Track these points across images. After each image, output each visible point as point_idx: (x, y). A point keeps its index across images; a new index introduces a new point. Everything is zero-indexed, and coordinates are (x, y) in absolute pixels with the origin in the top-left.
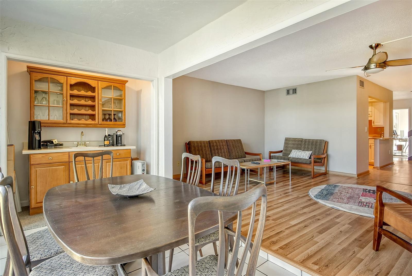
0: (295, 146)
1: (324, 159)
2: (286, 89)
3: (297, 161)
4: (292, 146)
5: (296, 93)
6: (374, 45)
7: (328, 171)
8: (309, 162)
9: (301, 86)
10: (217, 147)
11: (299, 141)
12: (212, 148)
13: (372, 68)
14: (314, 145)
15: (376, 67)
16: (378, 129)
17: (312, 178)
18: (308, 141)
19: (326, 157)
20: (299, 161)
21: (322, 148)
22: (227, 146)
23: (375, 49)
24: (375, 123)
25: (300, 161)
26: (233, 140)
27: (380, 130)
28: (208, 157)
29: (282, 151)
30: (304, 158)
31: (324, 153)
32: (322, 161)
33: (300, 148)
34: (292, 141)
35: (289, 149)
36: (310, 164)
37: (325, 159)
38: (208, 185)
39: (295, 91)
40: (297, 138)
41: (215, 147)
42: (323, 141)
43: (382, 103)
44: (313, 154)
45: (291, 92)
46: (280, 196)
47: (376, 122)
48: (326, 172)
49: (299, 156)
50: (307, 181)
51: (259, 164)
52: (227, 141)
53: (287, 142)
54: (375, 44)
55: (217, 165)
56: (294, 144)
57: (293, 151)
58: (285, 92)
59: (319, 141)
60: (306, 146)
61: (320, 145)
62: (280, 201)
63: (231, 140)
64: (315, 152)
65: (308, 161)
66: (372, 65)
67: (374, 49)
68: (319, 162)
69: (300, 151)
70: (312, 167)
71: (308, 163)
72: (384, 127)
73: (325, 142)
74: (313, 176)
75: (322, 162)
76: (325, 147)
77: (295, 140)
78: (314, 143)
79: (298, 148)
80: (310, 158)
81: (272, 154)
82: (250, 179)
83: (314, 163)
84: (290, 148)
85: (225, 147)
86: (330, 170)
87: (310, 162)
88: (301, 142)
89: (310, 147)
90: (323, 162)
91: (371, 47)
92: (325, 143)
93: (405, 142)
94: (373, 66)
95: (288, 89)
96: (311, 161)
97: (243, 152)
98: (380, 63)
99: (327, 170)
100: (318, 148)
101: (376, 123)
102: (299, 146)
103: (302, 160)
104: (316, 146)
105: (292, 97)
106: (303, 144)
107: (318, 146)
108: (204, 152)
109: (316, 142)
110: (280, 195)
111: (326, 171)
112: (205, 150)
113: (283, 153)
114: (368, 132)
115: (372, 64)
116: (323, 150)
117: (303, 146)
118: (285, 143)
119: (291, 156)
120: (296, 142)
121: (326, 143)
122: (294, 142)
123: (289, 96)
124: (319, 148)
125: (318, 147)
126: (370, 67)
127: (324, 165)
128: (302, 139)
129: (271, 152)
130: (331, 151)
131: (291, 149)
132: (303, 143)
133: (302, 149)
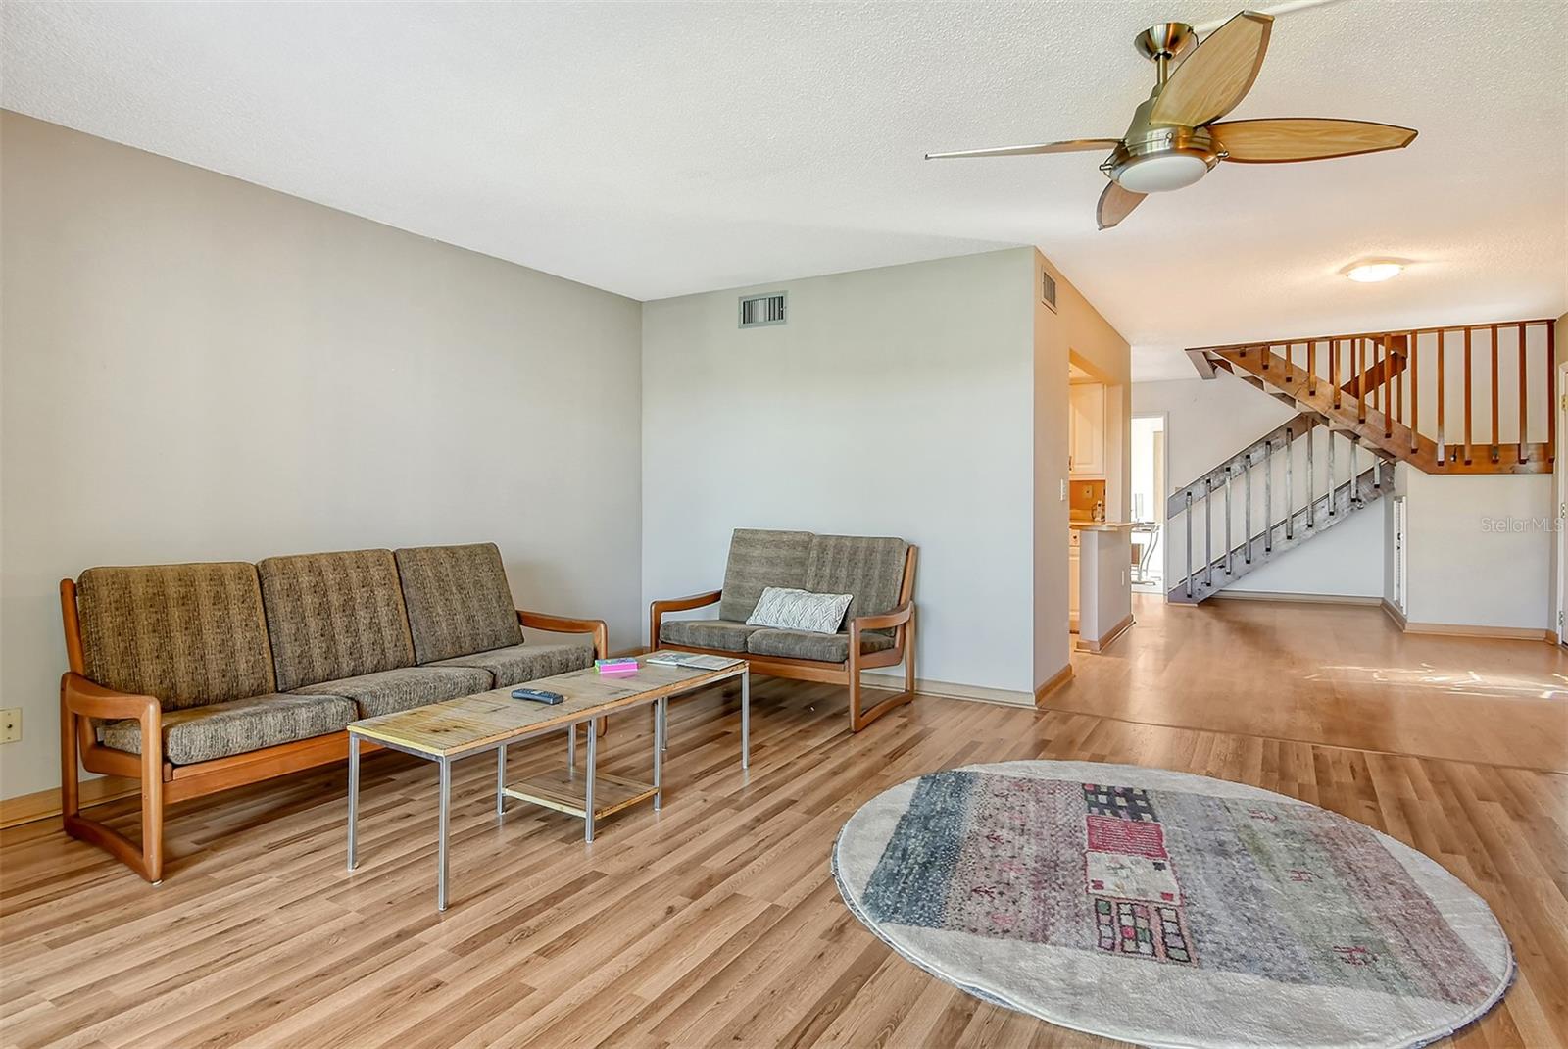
0: (778, 570)
1: (904, 629)
2: (740, 298)
3: (782, 648)
4: (763, 570)
5: (781, 316)
6: (1159, 34)
7: (919, 680)
8: (840, 651)
9: (805, 283)
10: (325, 595)
11: (793, 545)
12: (283, 607)
13: (1155, 150)
14: (861, 565)
15: (1174, 151)
16: (1086, 488)
17: (848, 731)
18: (835, 547)
19: (909, 620)
20: (793, 649)
21: (894, 577)
22: (397, 587)
23: (1168, 56)
24: (1076, 466)
25: (797, 648)
26: (446, 548)
27: (1090, 492)
28: (243, 666)
29: (720, 593)
30: (816, 629)
31: (902, 602)
32: (894, 642)
33: (800, 581)
34: (765, 544)
35: (751, 585)
36: (843, 662)
37: (908, 628)
38: (195, 877)
39: (777, 307)
40: (785, 533)
41: (308, 600)
42: (897, 544)
43: (1100, 386)
44: (854, 608)
45: (761, 311)
46: (664, 920)
47: (1077, 461)
48: (909, 689)
49: (794, 619)
50: (826, 756)
51: (558, 699)
52: (402, 557)
53: (743, 550)
54: (1169, 25)
55: (269, 732)
56: (771, 562)
57: (769, 593)
58: (736, 312)
59: (880, 546)
60: (827, 571)
61: (886, 563)
62: (651, 988)
63: (428, 550)
64: (864, 597)
65: (834, 648)
66: (1155, 137)
67: (1157, 58)
68: (881, 649)
69: (800, 597)
70: (852, 675)
71: (832, 658)
72: (1105, 481)
73: (909, 550)
74: (855, 721)
75: (893, 647)
76: (907, 575)
77: (776, 539)
78: (861, 556)
79: (794, 581)
80: (842, 628)
81: (667, 617)
82: (508, 792)
83: (862, 654)
84: (756, 578)
85: (381, 594)
86: (925, 678)
87: (843, 651)
88: (806, 548)
89: (843, 573)
90: (897, 645)
91: (1146, 43)
92: (908, 554)
93: (1148, 535)
94: (1157, 139)
95: (749, 294)
96: (847, 646)
97: (504, 616)
98: (1195, 129)
99: (916, 677)
100: (876, 577)
101: (1079, 464)
102: (796, 570)
103: (807, 643)
104: (868, 571)
105: (764, 334)
106: (811, 560)
107: (879, 566)
108: (210, 637)
109: (868, 548)
110: (662, 913)
111: (913, 687)
112: (221, 620)
113: (725, 607)
114: (1068, 503)
115: (1155, 132)
116: (899, 588)
117: (812, 571)
118: (734, 557)
119: (759, 622)
120: (783, 553)
121: (912, 552)
122: (772, 552)
123: (751, 331)
124: (880, 578)
125: (877, 572)
126: (1143, 146)
127: (901, 657)
128: (809, 534)
129: (662, 607)
130: (931, 589)
131: (760, 585)
132: (814, 554)
133: (809, 586)
